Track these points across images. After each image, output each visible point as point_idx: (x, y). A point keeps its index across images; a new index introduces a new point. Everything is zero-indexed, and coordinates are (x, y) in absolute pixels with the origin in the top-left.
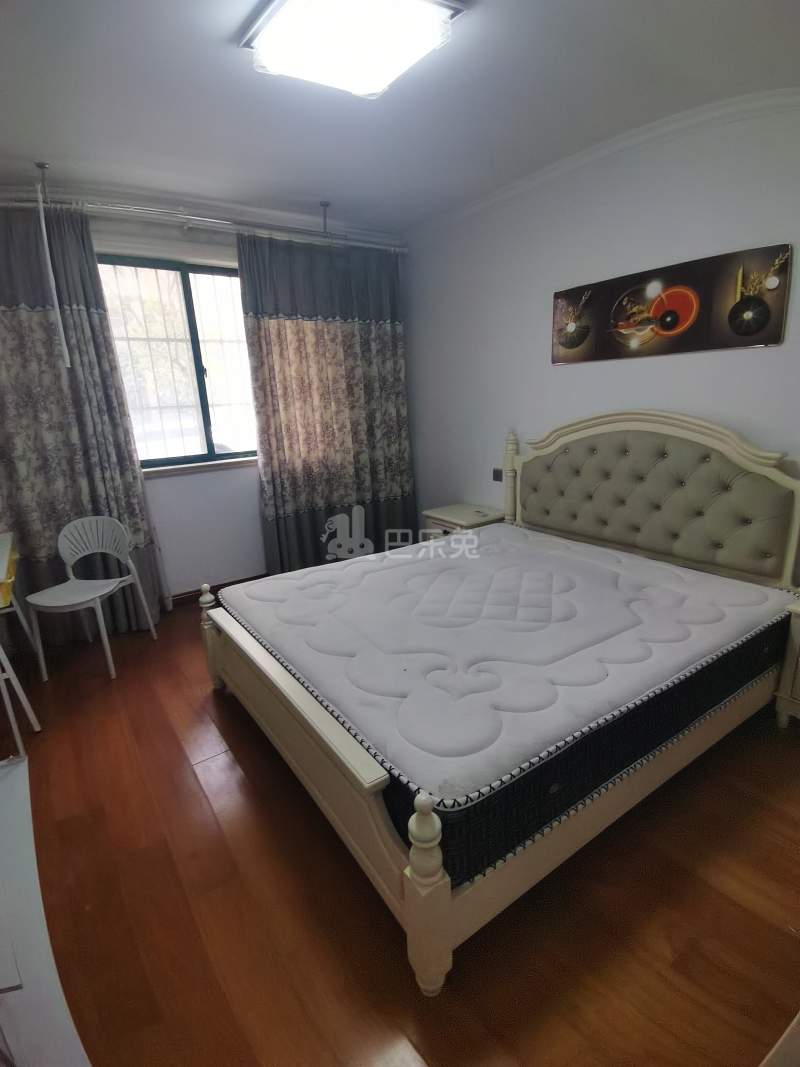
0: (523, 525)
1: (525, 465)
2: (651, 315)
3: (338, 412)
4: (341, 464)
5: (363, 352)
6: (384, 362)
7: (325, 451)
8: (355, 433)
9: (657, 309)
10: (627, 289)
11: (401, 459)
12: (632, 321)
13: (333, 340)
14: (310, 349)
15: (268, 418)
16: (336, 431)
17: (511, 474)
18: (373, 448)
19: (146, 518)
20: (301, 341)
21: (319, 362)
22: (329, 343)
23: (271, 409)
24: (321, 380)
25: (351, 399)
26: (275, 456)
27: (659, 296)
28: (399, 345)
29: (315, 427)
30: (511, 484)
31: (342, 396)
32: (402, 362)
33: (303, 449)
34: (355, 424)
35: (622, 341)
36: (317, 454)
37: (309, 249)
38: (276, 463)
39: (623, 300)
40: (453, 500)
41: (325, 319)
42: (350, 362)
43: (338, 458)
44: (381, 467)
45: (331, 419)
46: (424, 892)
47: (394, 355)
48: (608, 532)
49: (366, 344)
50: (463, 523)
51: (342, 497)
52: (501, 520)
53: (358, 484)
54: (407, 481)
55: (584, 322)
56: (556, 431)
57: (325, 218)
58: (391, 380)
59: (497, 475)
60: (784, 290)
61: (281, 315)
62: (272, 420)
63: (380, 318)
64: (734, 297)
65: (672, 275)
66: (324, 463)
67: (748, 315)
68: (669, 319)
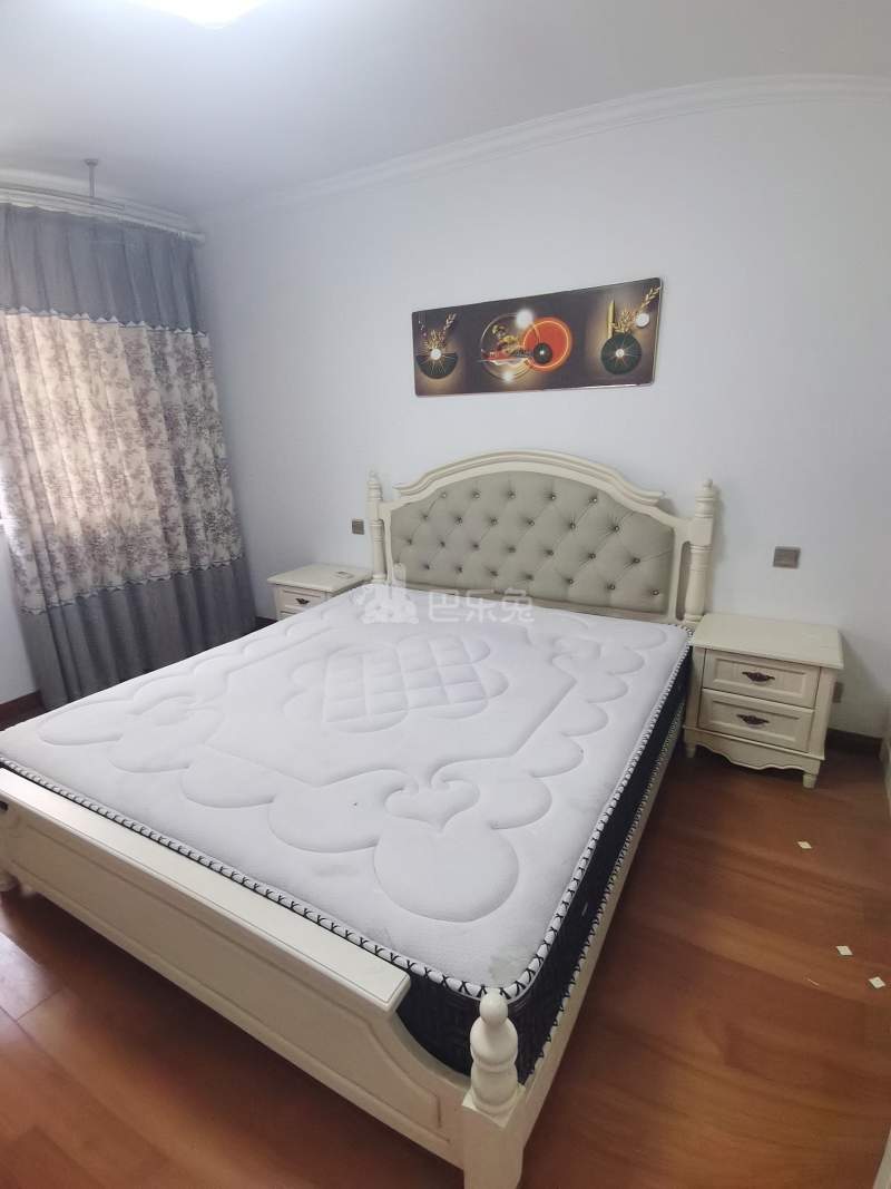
0: (395, 582)
1: (394, 514)
2: (523, 347)
3: (128, 453)
4: (141, 524)
5: (156, 370)
6: (188, 387)
7: (114, 507)
8: (158, 482)
9: (528, 344)
10: (495, 317)
11: (226, 513)
12: (504, 351)
13: (109, 350)
14: (75, 361)
15: (15, 460)
16: (129, 479)
17: (377, 525)
18: (185, 500)
20: (59, 349)
21: (90, 381)
22: (102, 353)
23: (19, 447)
24: (97, 407)
25: (146, 434)
26: (35, 518)
27: (531, 326)
28: (201, 362)
29: (95, 473)
30: (376, 535)
31: (133, 429)
32: (212, 387)
33: (81, 507)
34: (157, 469)
35: (496, 374)
36: (100, 516)
38: (37, 529)
39: (491, 328)
40: (302, 561)
41: (94, 318)
42: (140, 383)
43: (136, 516)
44: (199, 525)
45: (120, 461)
46: (503, 1124)
47: (202, 376)
48: (498, 583)
49: (160, 360)
50: (329, 589)
51: (149, 569)
52: (369, 580)
53: (169, 549)
54: (235, 541)
55: (451, 349)
56: (431, 473)
57: (92, 182)
58: (202, 409)
59: (358, 527)
60: (653, 327)
61: (23, 308)
62: (23, 466)
63: (176, 324)
64: (603, 334)
65: (544, 305)
66: (115, 522)
67: (620, 353)
68: (542, 353)
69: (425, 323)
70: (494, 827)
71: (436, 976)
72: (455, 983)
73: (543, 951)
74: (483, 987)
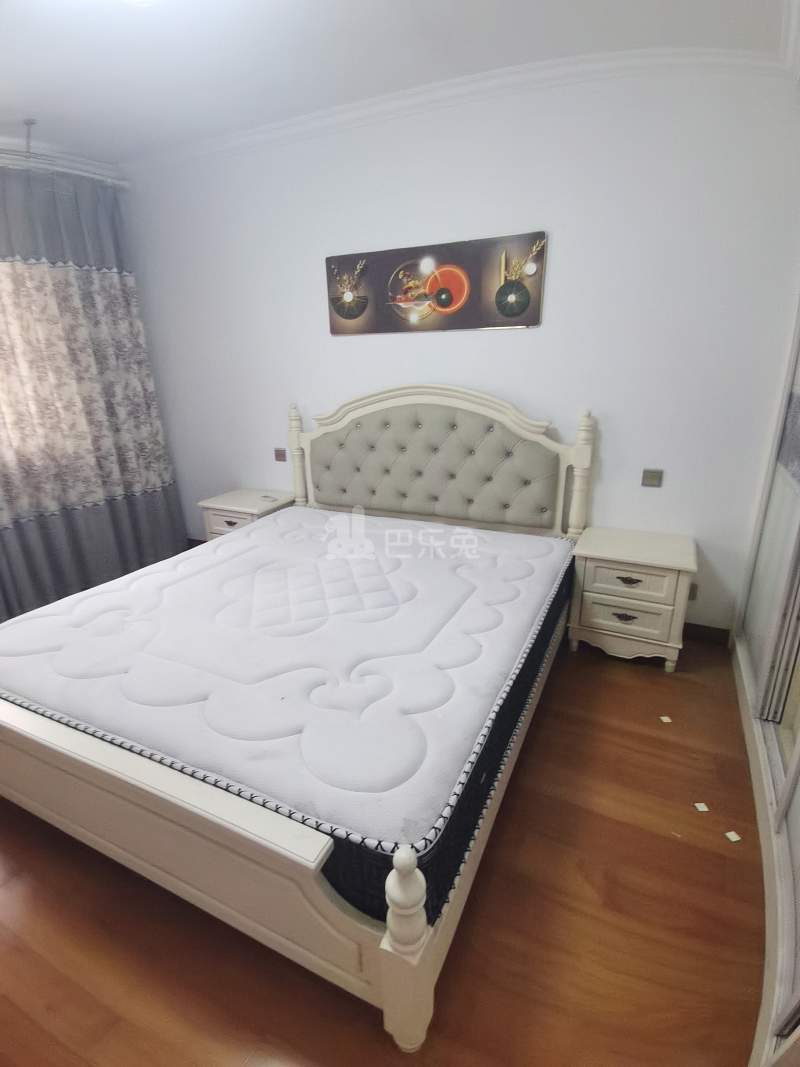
0: (315, 504)
1: (313, 443)
2: (427, 291)
3: (59, 386)
4: (75, 453)
5: (84, 307)
6: (115, 323)
7: (46, 437)
8: (89, 413)
9: (432, 286)
10: (404, 261)
11: (156, 443)
12: (409, 295)
13: (39, 289)
16: (61, 411)
17: (298, 453)
18: (117, 430)
21: (20, 318)
22: (33, 292)
24: (28, 342)
25: (76, 367)
27: (433, 273)
28: (127, 301)
29: (27, 405)
30: (298, 463)
31: (63, 364)
32: (139, 324)
33: (15, 437)
34: (88, 401)
35: (403, 316)
36: (34, 445)
39: (398, 273)
40: (231, 487)
41: (25, 259)
42: (68, 319)
43: (70, 446)
44: (131, 454)
45: (52, 394)
46: (414, 961)
47: (129, 313)
48: (407, 504)
49: (88, 298)
50: (255, 511)
51: (83, 495)
52: (292, 503)
53: (102, 476)
54: (166, 469)
55: (362, 293)
56: (345, 405)
58: (130, 345)
59: (280, 455)
60: (540, 275)
63: (102, 264)
64: (497, 282)
65: (445, 253)
66: (49, 452)
67: (512, 298)
68: (443, 297)
69: (338, 266)
70: (406, 712)
71: (356, 838)
72: (371, 843)
73: (447, 812)
74: (396, 844)
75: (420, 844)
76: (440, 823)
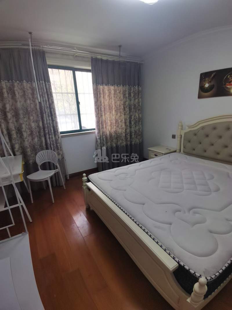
0: (183, 153)
1: (185, 134)
3: (120, 116)
4: (121, 133)
5: (128, 96)
6: (135, 100)
7: (116, 128)
8: (125, 123)
10: (230, 72)
11: (139, 131)
12: (231, 83)
13: (120, 92)
14: (112, 96)
15: (99, 117)
16: (120, 122)
17: (179, 136)
18: (131, 127)
19: (61, 150)
20: (110, 93)
21: (115, 100)
22: (118, 93)
23: (100, 115)
24: (115, 106)
25: (124, 111)
26: (101, 130)
28: (139, 94)
29: (113, 121)
30: (179, 139)
31: (122, 110)
32: (140, 100)
33: (110, 128)
34: (126, 120)
36: (113, 130)
37: (113, 62)
38: (101, 132)
39: (228, 76)
40: (157, 145)
41: (117, 86)
42: (125, 100)
43: (120, 131)
44: (133, 134)
45: (118, 118)
47: (138, 97)
48: (219, 157)
49: (130, 94)
50: (164, 153)
51: (121, 143)
52: (175, 151)
53: (126, 139)
54: (141, 138)
55: (212, 84)
56: (199, 122)
57: (120, 52)
58: (137, 105)
59: (174, 137)
61: (104, 84)
62: (100, 119)
63: (134, 85)
66: (116, 132)
69: (204, 76)
70: (211, 232)
71: (187, 268)
72: (192, 272)
73: (221, 271)
75: (209, 278)
76: (217, 274)
